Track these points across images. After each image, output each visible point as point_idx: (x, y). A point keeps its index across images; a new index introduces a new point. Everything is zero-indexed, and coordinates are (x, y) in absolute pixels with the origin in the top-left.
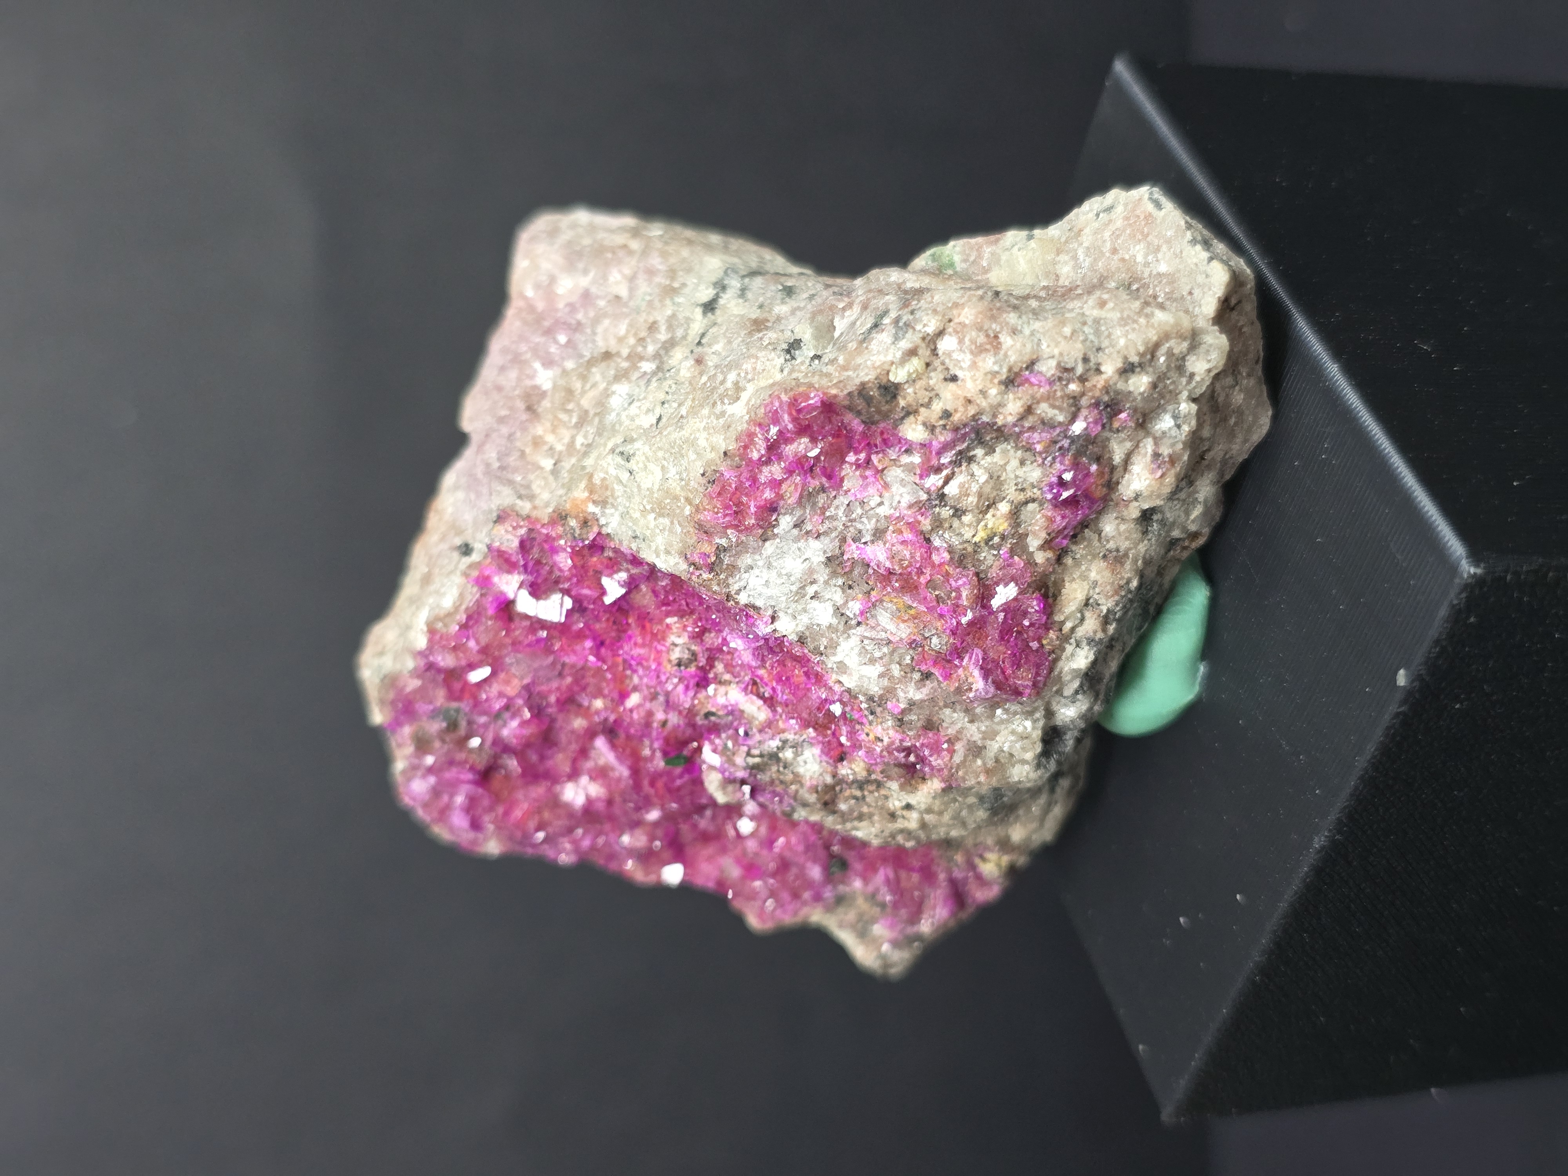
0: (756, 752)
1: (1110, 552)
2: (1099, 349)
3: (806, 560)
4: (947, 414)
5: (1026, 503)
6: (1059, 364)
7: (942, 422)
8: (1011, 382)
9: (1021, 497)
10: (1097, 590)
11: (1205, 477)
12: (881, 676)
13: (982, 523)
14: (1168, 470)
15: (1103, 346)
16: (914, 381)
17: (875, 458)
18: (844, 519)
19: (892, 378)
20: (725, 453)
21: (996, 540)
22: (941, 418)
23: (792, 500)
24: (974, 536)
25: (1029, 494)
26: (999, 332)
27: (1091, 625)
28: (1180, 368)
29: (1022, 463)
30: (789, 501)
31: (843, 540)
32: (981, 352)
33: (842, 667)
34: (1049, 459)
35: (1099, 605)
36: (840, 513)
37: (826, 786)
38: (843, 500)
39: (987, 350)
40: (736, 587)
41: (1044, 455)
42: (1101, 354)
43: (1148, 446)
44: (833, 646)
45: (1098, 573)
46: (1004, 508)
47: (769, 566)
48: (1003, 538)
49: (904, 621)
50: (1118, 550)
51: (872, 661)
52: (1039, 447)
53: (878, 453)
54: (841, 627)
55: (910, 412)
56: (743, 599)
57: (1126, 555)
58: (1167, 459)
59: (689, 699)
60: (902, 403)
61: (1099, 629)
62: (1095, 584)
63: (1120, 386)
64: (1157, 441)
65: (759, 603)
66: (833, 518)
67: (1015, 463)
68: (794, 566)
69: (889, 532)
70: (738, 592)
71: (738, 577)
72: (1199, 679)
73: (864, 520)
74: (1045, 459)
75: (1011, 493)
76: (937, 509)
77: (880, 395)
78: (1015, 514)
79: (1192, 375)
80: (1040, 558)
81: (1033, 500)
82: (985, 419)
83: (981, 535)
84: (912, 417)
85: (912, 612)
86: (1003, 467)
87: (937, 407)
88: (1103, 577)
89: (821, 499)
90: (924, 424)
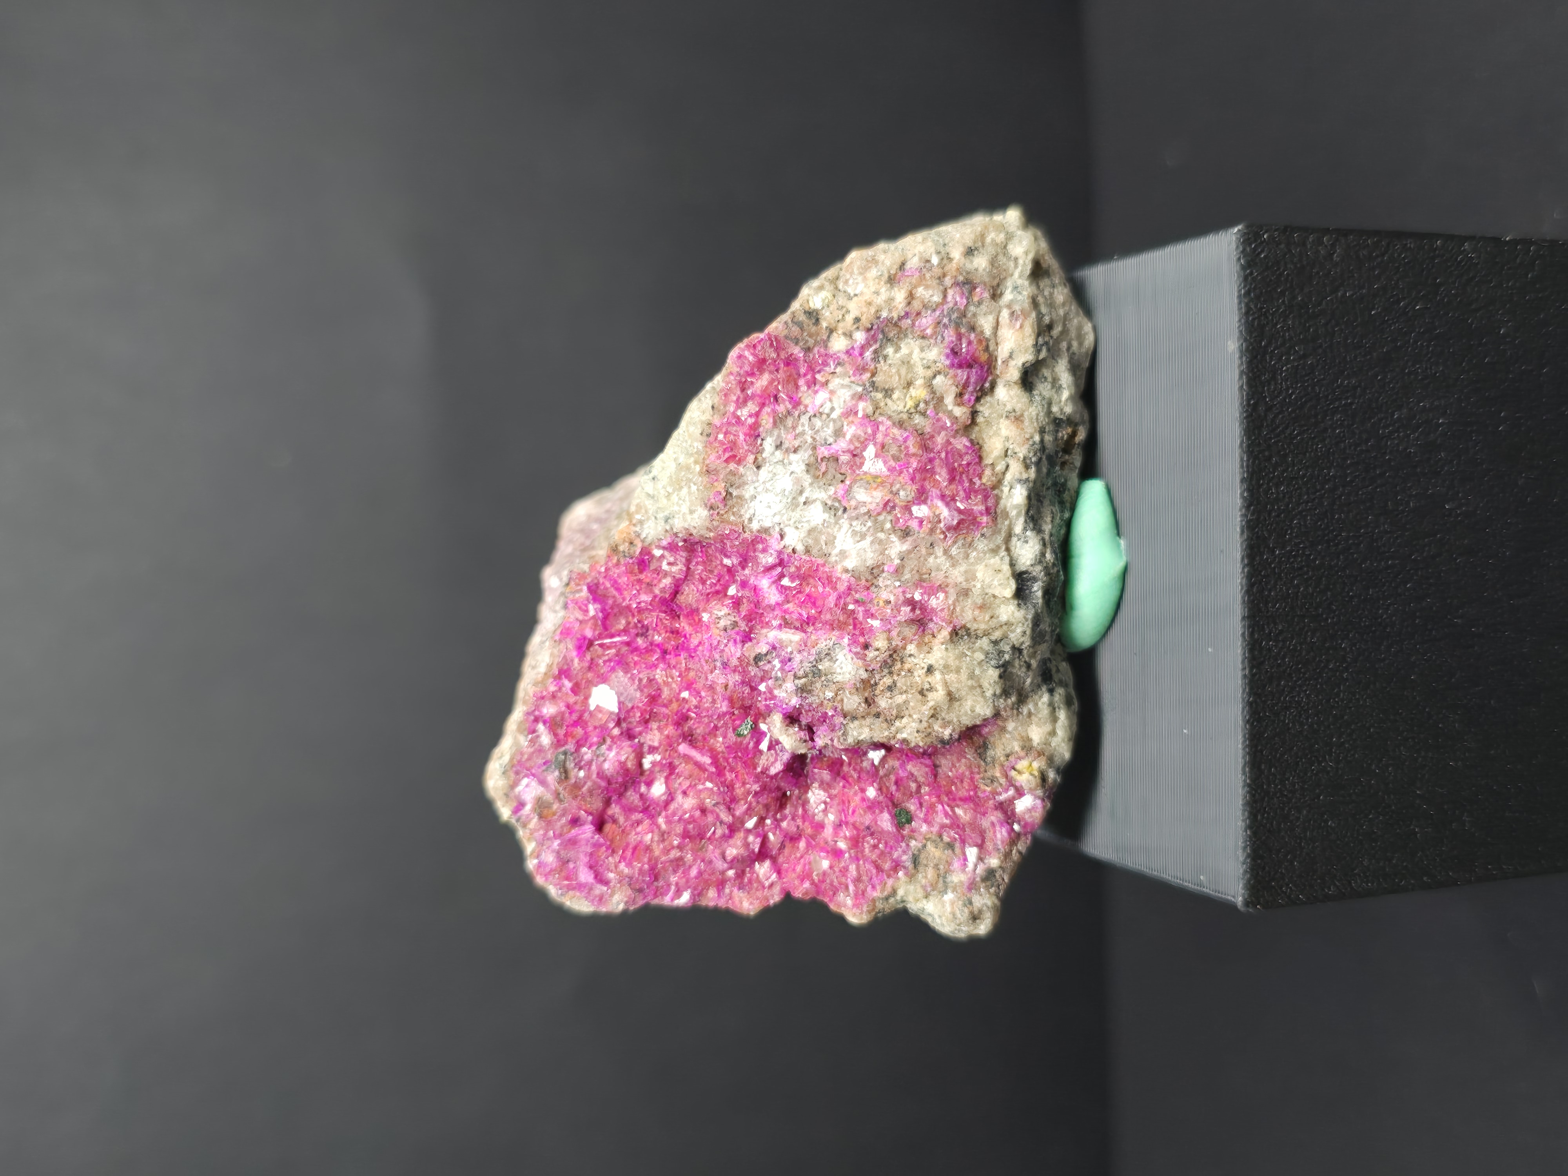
0: (801, 673)
1: (1010, 413)
2: (945, 245)
3: (792, 473)
4: (857, 320)
5: (935, 377)
6: (920, 259)
7: (855, 326)
8: (892, 280)
9: (929, 373)
10: (1011, 442)
11: (1060, 364)
12: (872, 542)
13: (908, 396)
14: (1023, 321)
15: (946, 242)
16: (828, 306)
17: (818, 376)
18: (810, 432)
19: (812, 305)
20: (713, 407)
21: (922, 405)
22: (854, 323)
23: (769, 425)
24: (905, 407)
25: (933, 369)
26: (874, 256)
27: (1015, 469)
28: (1005, 253)
29: (922, 350)
30: (767, 427)
31: (814, 448)
32: (866, 270)
33: (843, 554)
34: (939, 337)
35: (1016, 453)
36: (806, 428)
37: (863, 681)
38: (804, 419)
39: (870, 267)
40: (747, 516)
41: (934, 337)
42: (947, 247)
43: (1005, 314)
44: (831, 541)
45: (1007, 429)
46: (919, 382)
47: (767, 491)
48: (926, 403)
49: (875, 489)
50: (1014, 411)
51: (863, 536)
52: (929, 331)
53: (819, 372)
54: (832, 520)
55: (831, 331)
56: (755, 526)
57: (1022, 415)
58: (1019, 313)
59: (739, 650)
60: (824, 324)
61: (1023, 470)
62: (1007, 439)
63: (969, 266)
64: (1009, 306)
65: (767, 524)
66: (803, 433)
67: (917, 351)
68: (786, 483)
69: (845, 428)
70: (750, 520)
71: (746, 505)
72: (1123, 552)
73: (825, 429)
74: (936, 338)
75: (920, 371)
76: (872, 394)
77: (807, 318)
78: (929, 385)
79: (1016, 259)
80: (958, 411)
81: (939, 373)
82: (884, 314)
83: (910, 404)
84: (835, 334)
85: (879, 480)
86: (910, 354)
87: (850, 318)
88: (1011, 431)
89: (789, 422)
90: (845, 334)
